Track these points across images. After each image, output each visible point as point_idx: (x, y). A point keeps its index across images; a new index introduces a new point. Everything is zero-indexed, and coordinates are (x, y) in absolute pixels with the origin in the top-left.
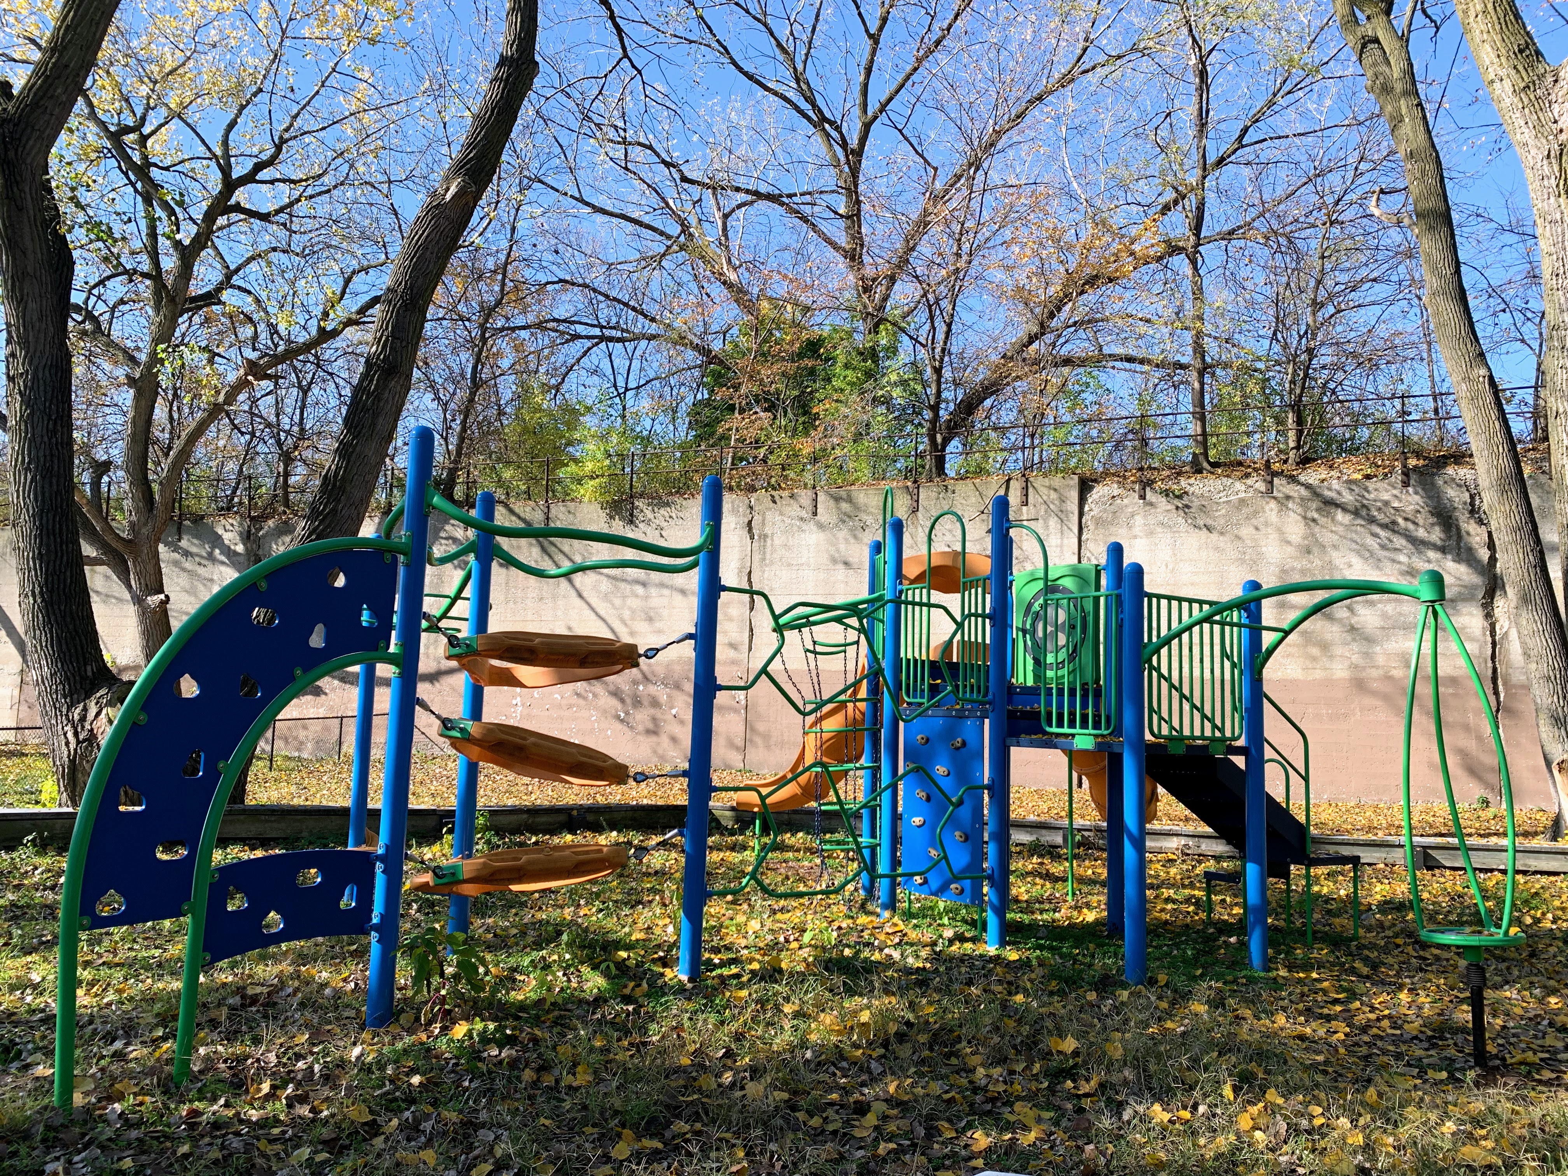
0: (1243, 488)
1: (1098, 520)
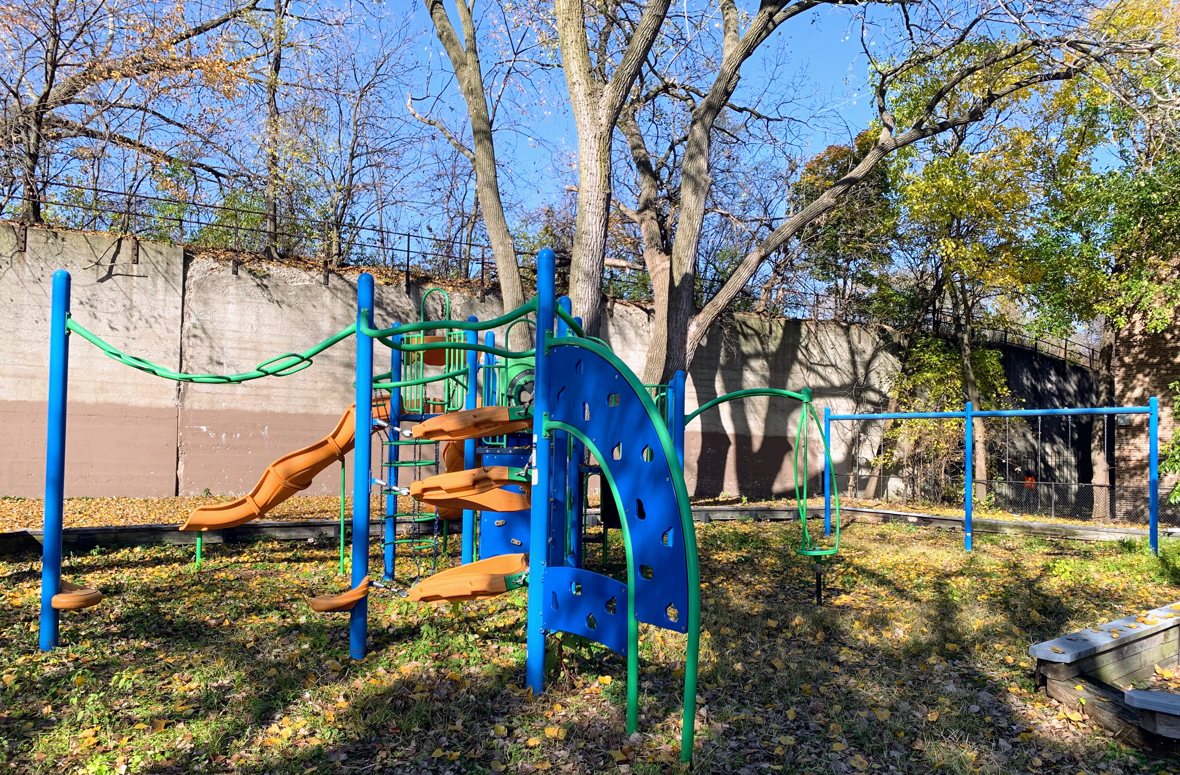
0: (308, 278)
1: (199, 286)
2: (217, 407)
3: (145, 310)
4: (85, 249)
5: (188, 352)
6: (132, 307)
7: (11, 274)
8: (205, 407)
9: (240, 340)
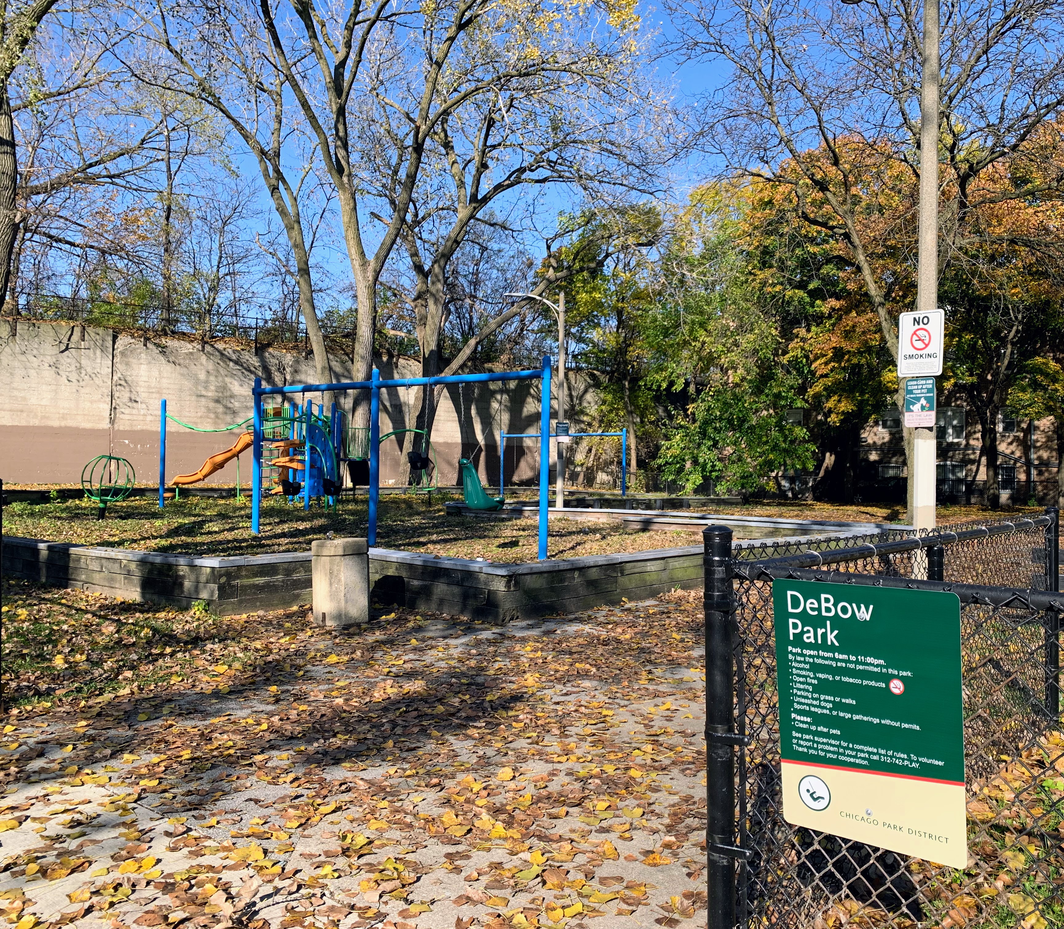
1: (122, 353)
2: (135, 428)
3: (89, 370)
4: (52, 333)
5: (116, 394)
6: (81, 368)
7: (7, 349)
8: (127, 428)
9: (149, 387)
